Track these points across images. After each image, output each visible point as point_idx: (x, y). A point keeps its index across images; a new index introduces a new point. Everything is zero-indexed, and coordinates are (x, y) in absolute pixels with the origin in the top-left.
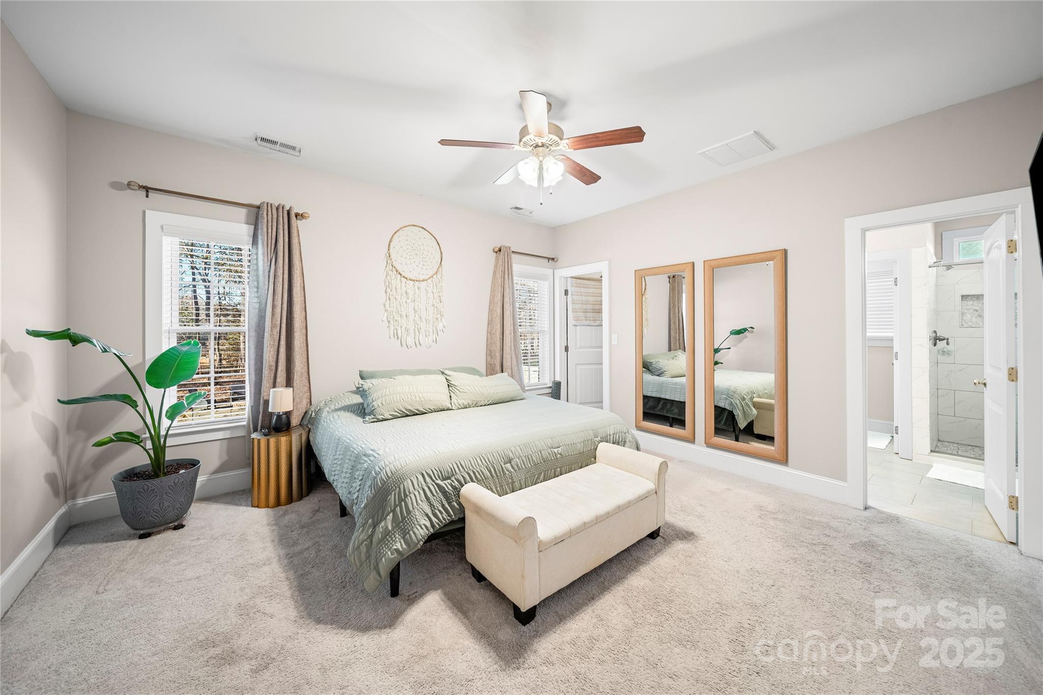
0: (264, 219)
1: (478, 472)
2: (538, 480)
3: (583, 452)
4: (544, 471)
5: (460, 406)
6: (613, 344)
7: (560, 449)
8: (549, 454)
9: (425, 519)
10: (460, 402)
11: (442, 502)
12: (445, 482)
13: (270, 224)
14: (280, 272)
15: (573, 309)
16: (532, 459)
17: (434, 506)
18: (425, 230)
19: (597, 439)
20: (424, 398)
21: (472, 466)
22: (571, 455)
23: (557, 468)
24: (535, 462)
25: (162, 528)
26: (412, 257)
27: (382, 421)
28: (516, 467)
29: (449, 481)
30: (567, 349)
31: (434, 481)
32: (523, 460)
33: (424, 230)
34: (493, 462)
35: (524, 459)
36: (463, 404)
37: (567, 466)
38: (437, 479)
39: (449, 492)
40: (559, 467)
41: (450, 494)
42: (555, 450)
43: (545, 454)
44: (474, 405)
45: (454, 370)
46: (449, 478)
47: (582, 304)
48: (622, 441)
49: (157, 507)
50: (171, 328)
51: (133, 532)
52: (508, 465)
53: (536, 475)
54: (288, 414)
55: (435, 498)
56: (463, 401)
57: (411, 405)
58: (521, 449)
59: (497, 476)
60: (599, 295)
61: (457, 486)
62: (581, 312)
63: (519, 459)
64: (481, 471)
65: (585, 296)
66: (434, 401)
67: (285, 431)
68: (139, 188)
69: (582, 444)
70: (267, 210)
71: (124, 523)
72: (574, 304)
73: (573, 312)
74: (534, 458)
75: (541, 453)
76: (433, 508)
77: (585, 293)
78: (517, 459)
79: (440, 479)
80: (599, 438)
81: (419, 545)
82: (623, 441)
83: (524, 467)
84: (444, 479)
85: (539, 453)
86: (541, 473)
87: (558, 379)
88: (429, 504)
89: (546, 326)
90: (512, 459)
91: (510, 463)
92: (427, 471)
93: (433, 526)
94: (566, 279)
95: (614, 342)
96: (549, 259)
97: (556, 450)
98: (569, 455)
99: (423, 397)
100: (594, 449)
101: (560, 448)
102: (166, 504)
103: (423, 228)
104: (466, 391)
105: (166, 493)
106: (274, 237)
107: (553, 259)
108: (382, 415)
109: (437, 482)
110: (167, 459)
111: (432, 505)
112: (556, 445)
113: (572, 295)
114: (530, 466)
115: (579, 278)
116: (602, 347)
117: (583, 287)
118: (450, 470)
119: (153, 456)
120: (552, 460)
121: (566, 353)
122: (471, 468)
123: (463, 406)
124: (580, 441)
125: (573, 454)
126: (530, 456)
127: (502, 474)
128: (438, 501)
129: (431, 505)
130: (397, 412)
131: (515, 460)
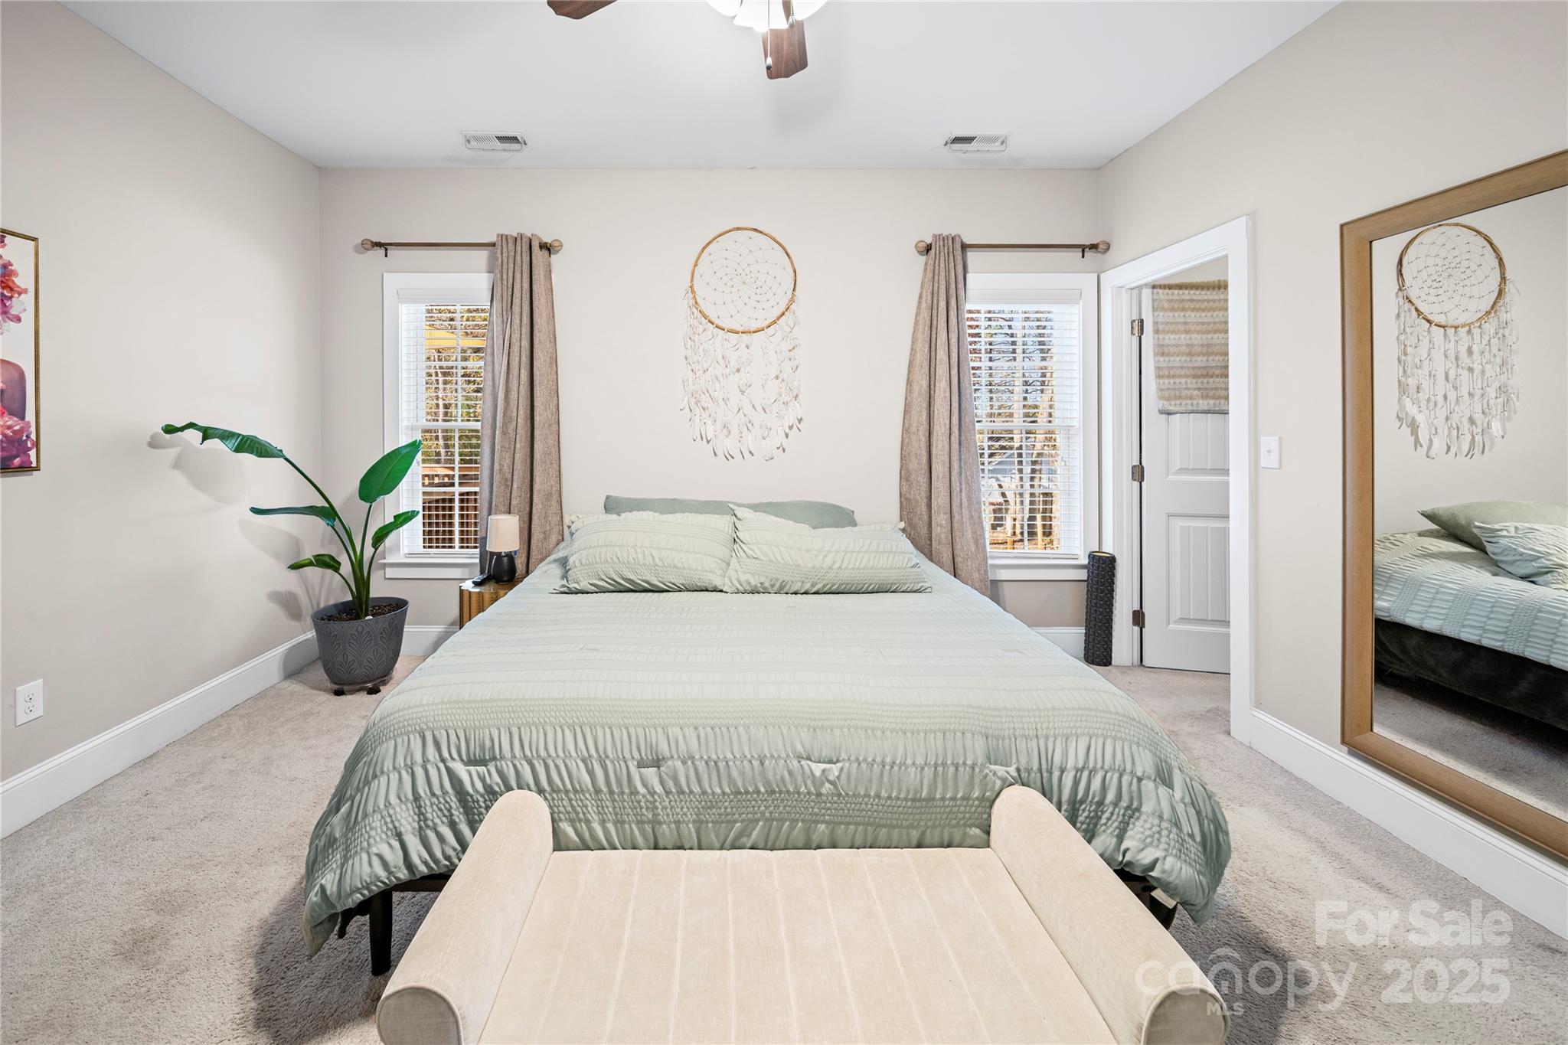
0: (498, 260)
1: (557, 766)
2: (744, 840)
3: (930, 799)
4: (767, 820)
5: (741, 585)
6: (1263, 464)
7: (835, 769)
8: (790, 773)
9: (390, 846)
10: (743, 578)
11: (452, 815)
12: (472, 769)
13: (505, 267)
14: (516, 337)
15: (1158, 368)
16: (729, 776)
17: (426, 819)
18: (761, 232)
19: (1001, 770)
20: (661, 560)
21: (546, 749)
22: (878, 796)
23: (817, 822)
24: (735, 785)
25: (358, 687)
26: (734, 290)
27: (576, 593)
28: (671, 784)
29: (482, 769)
30: (1138, 473)
31: (443, 761)
32: (696, 770)
33: (760, 234)
34: (605, 753)
35: (701, 766)
36: (749, 583)
37: (857, 824)
38: (453, 759)
39: (472, 796)
40: (827, 823)
41: (474, 801)
42: (813, 765)
43: (776, 771)
44: (776, 588)
45: (757, 508)
46: (483, 762)
47: (1190, 354)
48: (1116, 804)
49: (340, 658)
50: (415, 424)
51: (329, 685)
52: (650, 772)
53: (736, 821)
54: (510, 556)
55: (434, 800)
56: (748, 575)
57: (634, 572)
58: (699, 737)
59: (611, 793)
60: (1221, 327)
61: (497, 789)
62: (1186, 376)
63: (684, 763)
64: (566, 766)
65: (1199, 332)
66: (684, 568)
67: (506, 581)
68: (373, 247)
69: (928, 772)
70: (502, 246)
71: (322, 670)
72: (1163, 354)
73: (1159, 377)
74: (735, 773)
75: (762, 763)
76: (422, 823)
77: (1198, 324)
78: (678, 764)
79: (462, 760)
80: (1012, 770)
81: (350, 900)
82: (1124, 803)
83: (696, 789)
84: (471, 762)
85: (756, 763)
86: (757, 821)
87: (1108, 548)
88: (416, 810)
89: (1076, 415)
90: (663, 758)
91: (659, 767)
92: (437, 733)
93: (409, 865)
94: (1136, 291)
95: (1268, 460)
96: (1083, 249)
97: (817, 769)
98: (867, 795)
99: (659, 558)
100: (982, 799)
101: (839, 765)
102: (351, 658)
103: (755, 230)
104: (759, 555)
105: (349, 643)
106: (510, 286)
107: (1094, 247)
108: (577, 583)
109: (451, 764)
110: (372, 595)
111: (423, 814)
112: (826, 753)
113: (1157, 331)
114: (718, 790)
115: (1180, 287)
116: (1225, 472)
117: (1194, 310)
118: (488, 744)
119: (354, 590)
120: (799, 793)
121: (1136, 484)
122: (543, 753)
123: (748, 588)
124: (920, 761)
125: (884, 794)
126: (722, 765)
127: (627, 791)
128: (440, 810)
129: (420, 814)
130: (603, 580)
131: (670, 763)
